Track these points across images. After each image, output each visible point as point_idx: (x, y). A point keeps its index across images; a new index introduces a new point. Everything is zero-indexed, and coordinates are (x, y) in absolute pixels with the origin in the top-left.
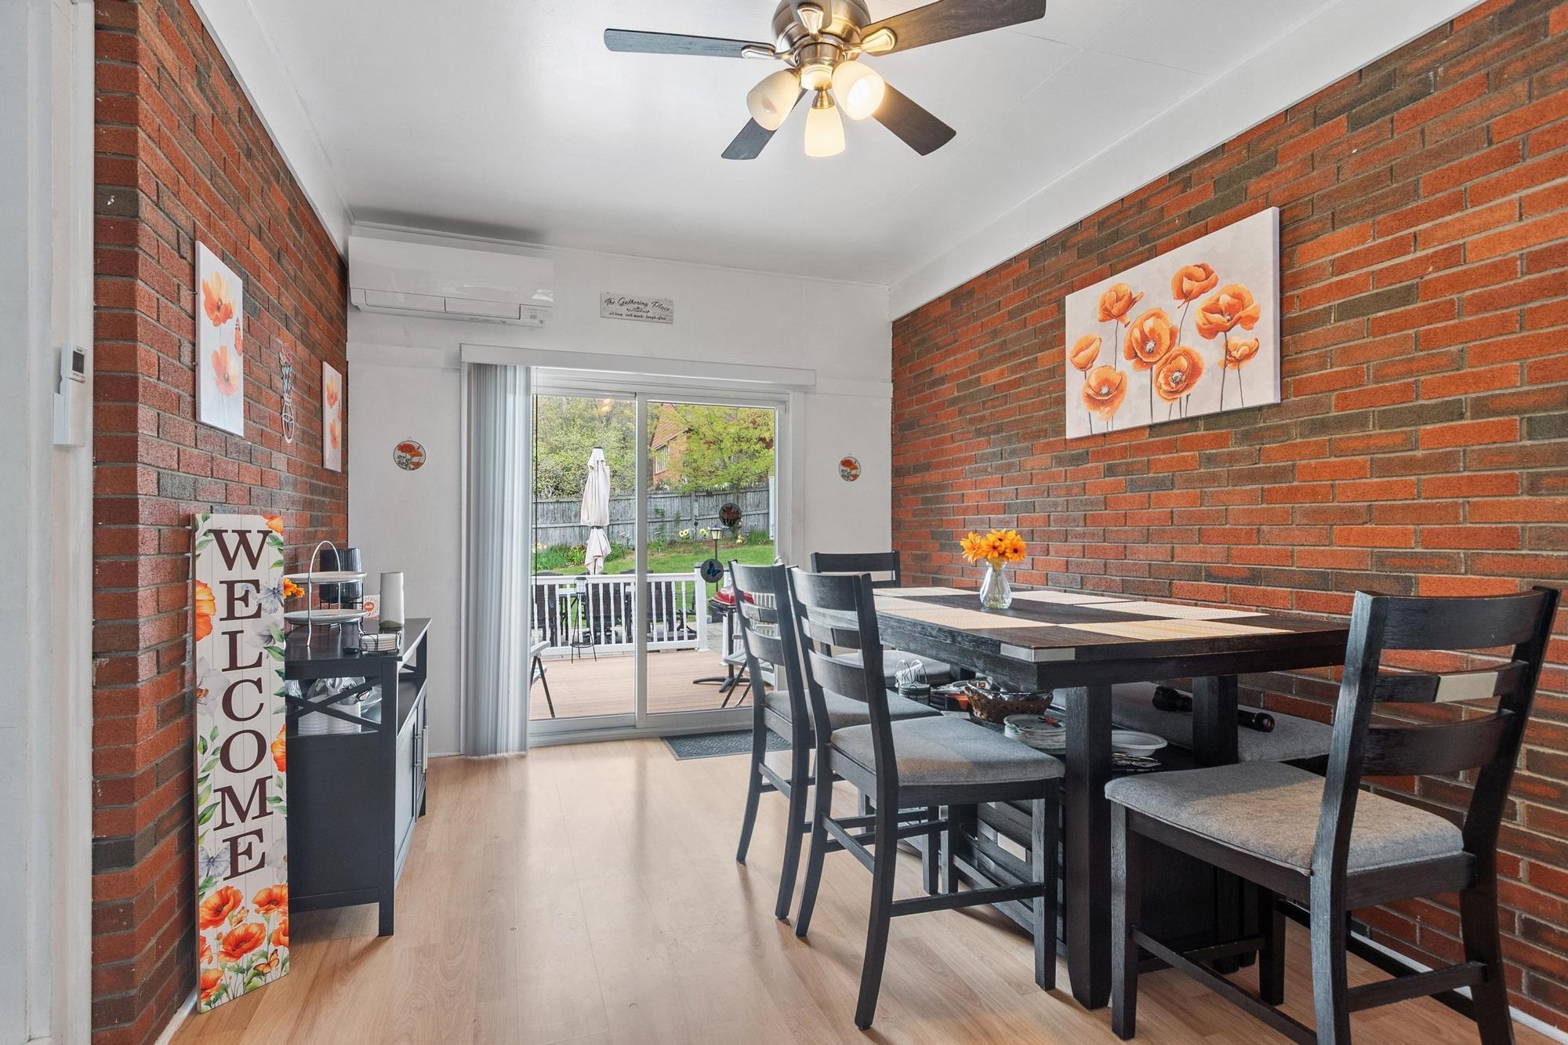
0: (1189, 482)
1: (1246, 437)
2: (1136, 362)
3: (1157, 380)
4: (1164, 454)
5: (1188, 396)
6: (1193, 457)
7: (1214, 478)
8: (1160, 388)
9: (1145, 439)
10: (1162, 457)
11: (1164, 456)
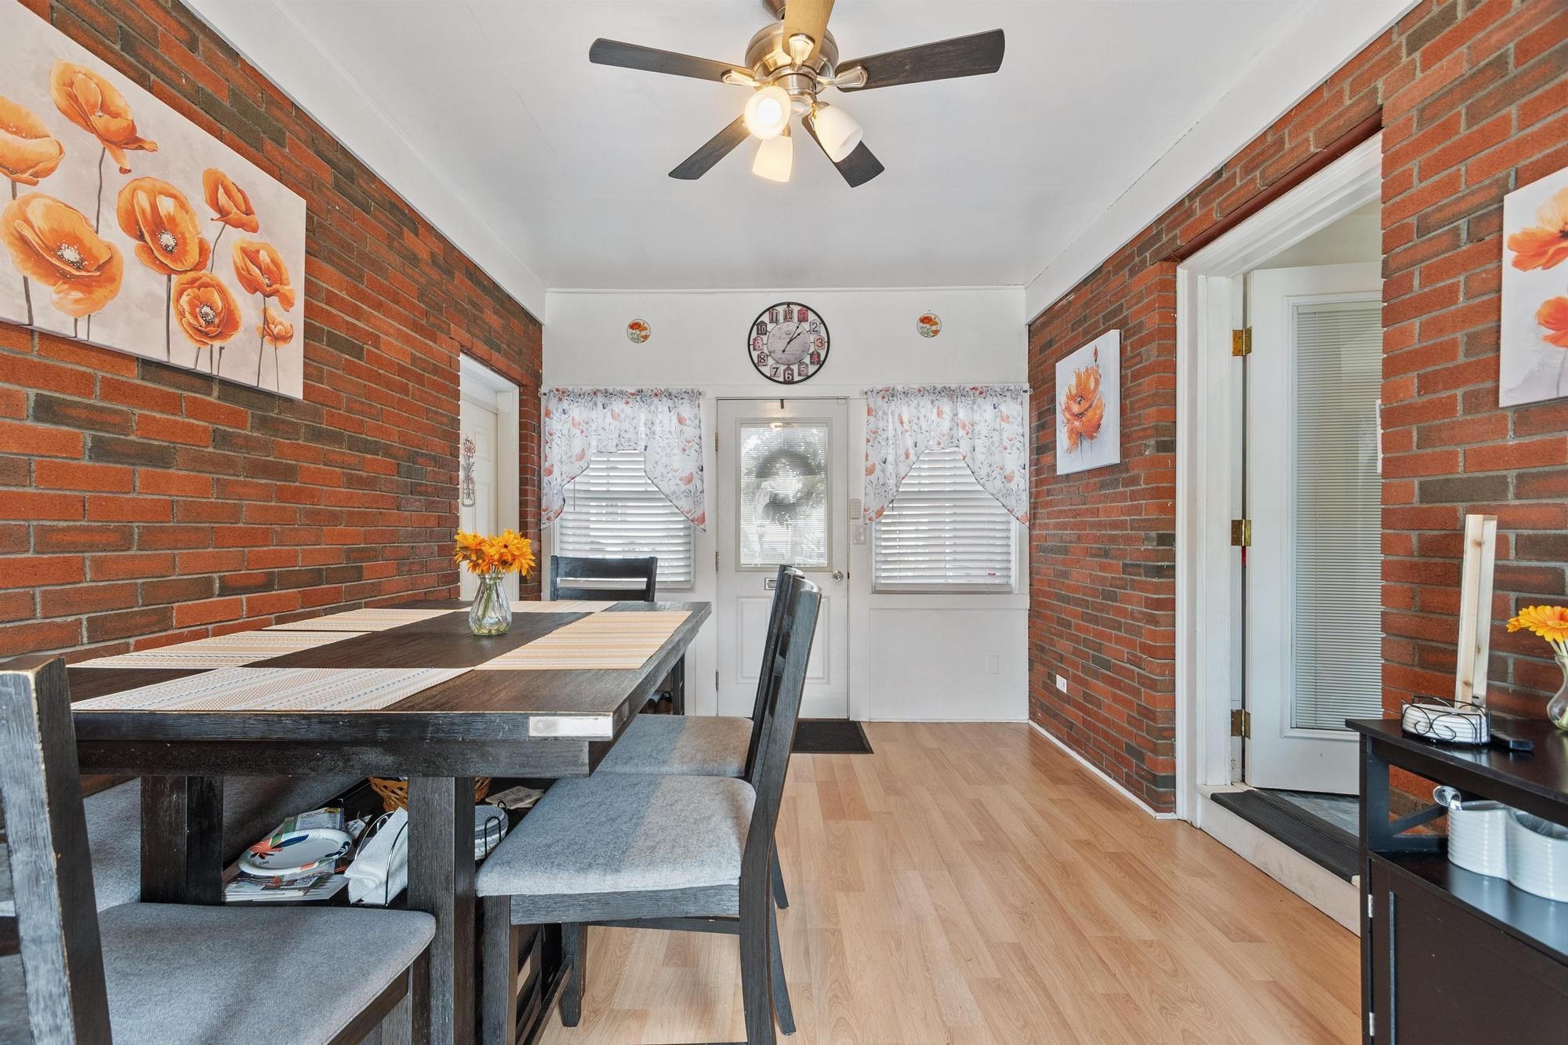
0: (198, 462)
1: (263, 423)
2: (143, 247)
3: (178, 301)
4: (162, 412)
5: (221, 349)
6: (205, 429)
7: (229, 464)
8: (182, 314)
9: (133, 377)
10: (158, 415)
11: (164, 416)
